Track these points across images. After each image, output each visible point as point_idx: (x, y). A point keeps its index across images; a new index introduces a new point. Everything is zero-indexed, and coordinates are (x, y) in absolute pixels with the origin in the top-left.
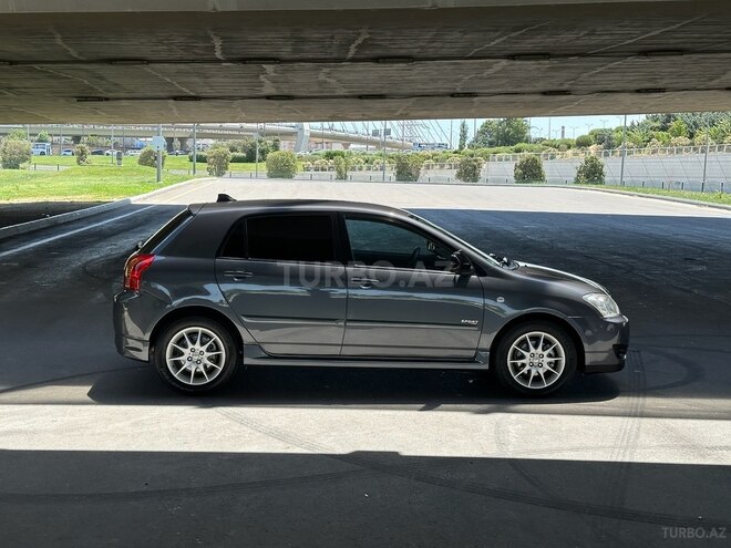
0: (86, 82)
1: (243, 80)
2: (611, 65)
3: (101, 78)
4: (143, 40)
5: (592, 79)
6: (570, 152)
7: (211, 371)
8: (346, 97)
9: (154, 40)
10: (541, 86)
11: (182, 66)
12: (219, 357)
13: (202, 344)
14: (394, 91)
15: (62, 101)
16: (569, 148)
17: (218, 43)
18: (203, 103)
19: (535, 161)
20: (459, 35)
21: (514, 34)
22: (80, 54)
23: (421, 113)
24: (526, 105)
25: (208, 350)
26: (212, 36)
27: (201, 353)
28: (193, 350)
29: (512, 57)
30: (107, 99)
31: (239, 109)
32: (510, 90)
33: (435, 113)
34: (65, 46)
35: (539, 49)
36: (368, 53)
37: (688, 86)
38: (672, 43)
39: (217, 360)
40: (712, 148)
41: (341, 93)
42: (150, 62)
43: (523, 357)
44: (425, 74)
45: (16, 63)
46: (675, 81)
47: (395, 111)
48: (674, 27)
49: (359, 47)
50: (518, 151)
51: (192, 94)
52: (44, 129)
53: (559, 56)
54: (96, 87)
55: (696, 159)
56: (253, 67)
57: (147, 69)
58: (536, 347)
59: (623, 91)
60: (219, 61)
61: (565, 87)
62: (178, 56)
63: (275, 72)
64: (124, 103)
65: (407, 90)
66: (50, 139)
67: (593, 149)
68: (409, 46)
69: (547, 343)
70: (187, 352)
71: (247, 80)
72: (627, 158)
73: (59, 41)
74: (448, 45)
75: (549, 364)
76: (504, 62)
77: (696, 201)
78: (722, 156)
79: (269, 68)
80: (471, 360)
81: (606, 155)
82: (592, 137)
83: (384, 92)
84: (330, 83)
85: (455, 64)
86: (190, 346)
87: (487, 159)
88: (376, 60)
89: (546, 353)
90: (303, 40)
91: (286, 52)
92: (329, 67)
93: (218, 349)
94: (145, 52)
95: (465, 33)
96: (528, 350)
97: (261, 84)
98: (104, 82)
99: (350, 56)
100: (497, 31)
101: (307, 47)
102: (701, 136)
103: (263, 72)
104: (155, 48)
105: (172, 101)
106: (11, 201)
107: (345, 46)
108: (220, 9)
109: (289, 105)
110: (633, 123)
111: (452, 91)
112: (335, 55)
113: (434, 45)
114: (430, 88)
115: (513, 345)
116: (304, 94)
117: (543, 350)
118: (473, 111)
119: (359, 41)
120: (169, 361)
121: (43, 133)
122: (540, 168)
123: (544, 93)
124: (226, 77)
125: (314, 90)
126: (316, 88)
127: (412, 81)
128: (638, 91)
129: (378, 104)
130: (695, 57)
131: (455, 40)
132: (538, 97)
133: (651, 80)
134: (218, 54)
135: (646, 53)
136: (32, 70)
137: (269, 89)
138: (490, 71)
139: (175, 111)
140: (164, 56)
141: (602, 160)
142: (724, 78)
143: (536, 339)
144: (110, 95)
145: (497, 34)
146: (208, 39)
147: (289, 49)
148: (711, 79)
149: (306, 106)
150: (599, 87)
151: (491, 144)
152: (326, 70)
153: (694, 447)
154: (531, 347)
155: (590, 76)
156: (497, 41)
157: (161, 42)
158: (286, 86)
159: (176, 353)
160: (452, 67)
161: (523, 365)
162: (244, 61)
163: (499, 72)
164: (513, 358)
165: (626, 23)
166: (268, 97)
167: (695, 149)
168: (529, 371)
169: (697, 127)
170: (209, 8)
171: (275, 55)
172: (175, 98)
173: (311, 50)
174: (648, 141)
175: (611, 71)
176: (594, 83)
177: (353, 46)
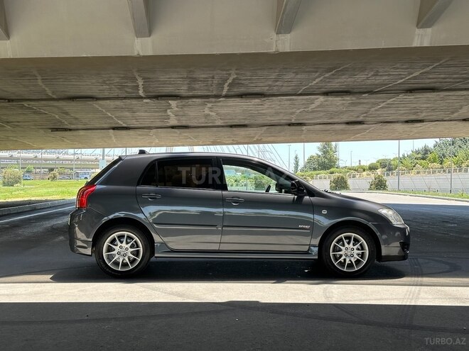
0: (57, 116)
1: (156, 114)
2: (389, 101)
3: (67, 113)
4: (94, 81)
5: (378, 112)
6: (365, 173)
7: (133, 261)
8: (222, 126)
9: (100, 81)
10: (345, 118)
11: (118, 103)
12: (138, 251)
13: (127, 243)
14: (252, 122)
15: (42, 132)
16: (364, 170)
17: (140, 82)
18: (131, 132)
19: (343, 178)
20: (292, 75)
21: (327, 75)
22: (53, 93)
23: (270, 139)
24: (336, 132)
25: (131, 247)
26: (137, 77)
27: (127, 249)
28: (121, 247)
29: (326, 94)
30: (70, 130)
31: (154, 137)
32: (326, 120)
33: (279, 139)
34: (44, 87)
35: (343, 88)
36: (236, 90)
37: (438, 118)
38: (427, 82)
39: (137, 253)
40: (455, 170)
41: (220, 124)
42: (98, 99)
43: (340, 250)
44: (272, 108)
45: (13, 100)
46: (429, 114)
47: (254, 137)
48: (428, 69)
49: (230, 85)
50: (332, 173)
51: (124, 125)
52: (31, 164)
53: (356, 93)
54: (63, 121)
55: (445, 177)
56: (163, 102)
57: (96, 104)
58: (349, 243)
59: (397, 122)
60: (141, 98)
61: (360, 119)
62: (115, 95)
63: (177, 107)
64: (82, 133)
65: (260, 121)
66: (34, 170)
67: (379, 171)
68: (262, 85)
69: (356, 241)
70: (117, 248)
71: (160, 114)
72: (401, 177)
73: (40, 82)
74: (286, 84)
75: (358, 255)
76: (322, 98)
77: (447, 198)
78: (462, 175)
79: (173, 103)
80: (306, 253)
81: (388, 175)
82: (378, 164)
83: (246, 122)
84: (212, 116)
85: (290, 100)
86: (119, 244)
87: (312, 178)
88: (241, 96)
89: (355, 247)
90: (194, 80)
91: (183, 90)
92: (211, 102)
93: (138, 246)
94: (94, 91)
95: (297, 73)
96: (343, 245)
97: (168, 117)
98: (68, 117)
99: (224, 93)
100: (316, 72)
101: (197, 86)
102: (447, 163)
103: (169, 106)
104: (101, 88)
105: (112, 131)
106: (7, 200)
107: (221, 86)
108: (141, 54)
109: (186, 133)
110: (404, 156)
111: (289, 122)
112: (214, 93)
113: (277, 83)
114: (275, 120)
115: (334, 243)
116: (196, 125)
117: (354, 245)
118: (303, 137)
119: (229, 81)
120: (105, 255)
121: (29, 166)
122: (346, 183)
123: (348, 123)
124: (146, 111)
125: (202, 121)
126: (203, 120)
127: (264, 114)
128: (407, 122)
129: (242, 132)
130: (442, 94)
131: (291, 79)
132: (343, 126)
133: (415, 113)
134: (141, 93)
135: (411, 91)
136: (23, 107)
137: (173, 122)
138: (313, 106)
139: (113, 138)
140: (106, 94)
141: (385, 178)
142: (461, 111)
143: (348, 238)
144: (73, 127)
145: (317, 74)
146: (134, 79)
147: (185, 87)
148: (453, 113)
149: (197, 134)
150: (381, 119)
151: (315, 169)
152: (209, 105)
153: (457, 299)
154: (346, 244)
155: (376, 110)
156: (317, 80)
157: (104, 82)
158: (184, 118)
159: (110, 249)
160: (289, 102)
161: (341, 256)
162: (157, 97)
163: (318, 106)
164: (333, 251)
165: (398, 65)
166: (173, 127)
167: (444, 171)
168: (345, 260)
169: (444, 157)
170: (135, 54)
171: (177, 92)
172: (114, 129)
173: (200, 89)
174: (414, 166)
175: (389, 106)
176: (379, 115)
177: (227, 84)
